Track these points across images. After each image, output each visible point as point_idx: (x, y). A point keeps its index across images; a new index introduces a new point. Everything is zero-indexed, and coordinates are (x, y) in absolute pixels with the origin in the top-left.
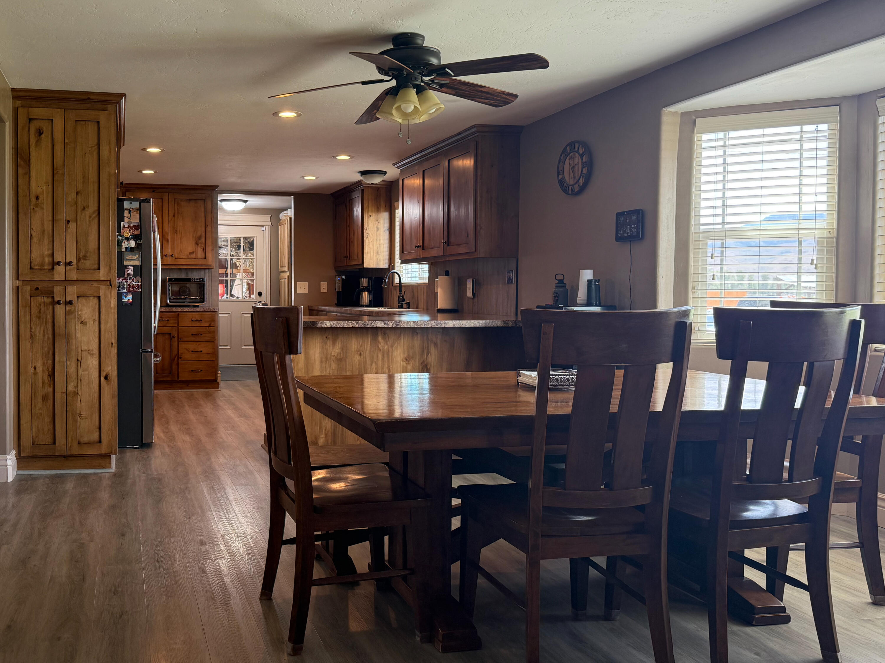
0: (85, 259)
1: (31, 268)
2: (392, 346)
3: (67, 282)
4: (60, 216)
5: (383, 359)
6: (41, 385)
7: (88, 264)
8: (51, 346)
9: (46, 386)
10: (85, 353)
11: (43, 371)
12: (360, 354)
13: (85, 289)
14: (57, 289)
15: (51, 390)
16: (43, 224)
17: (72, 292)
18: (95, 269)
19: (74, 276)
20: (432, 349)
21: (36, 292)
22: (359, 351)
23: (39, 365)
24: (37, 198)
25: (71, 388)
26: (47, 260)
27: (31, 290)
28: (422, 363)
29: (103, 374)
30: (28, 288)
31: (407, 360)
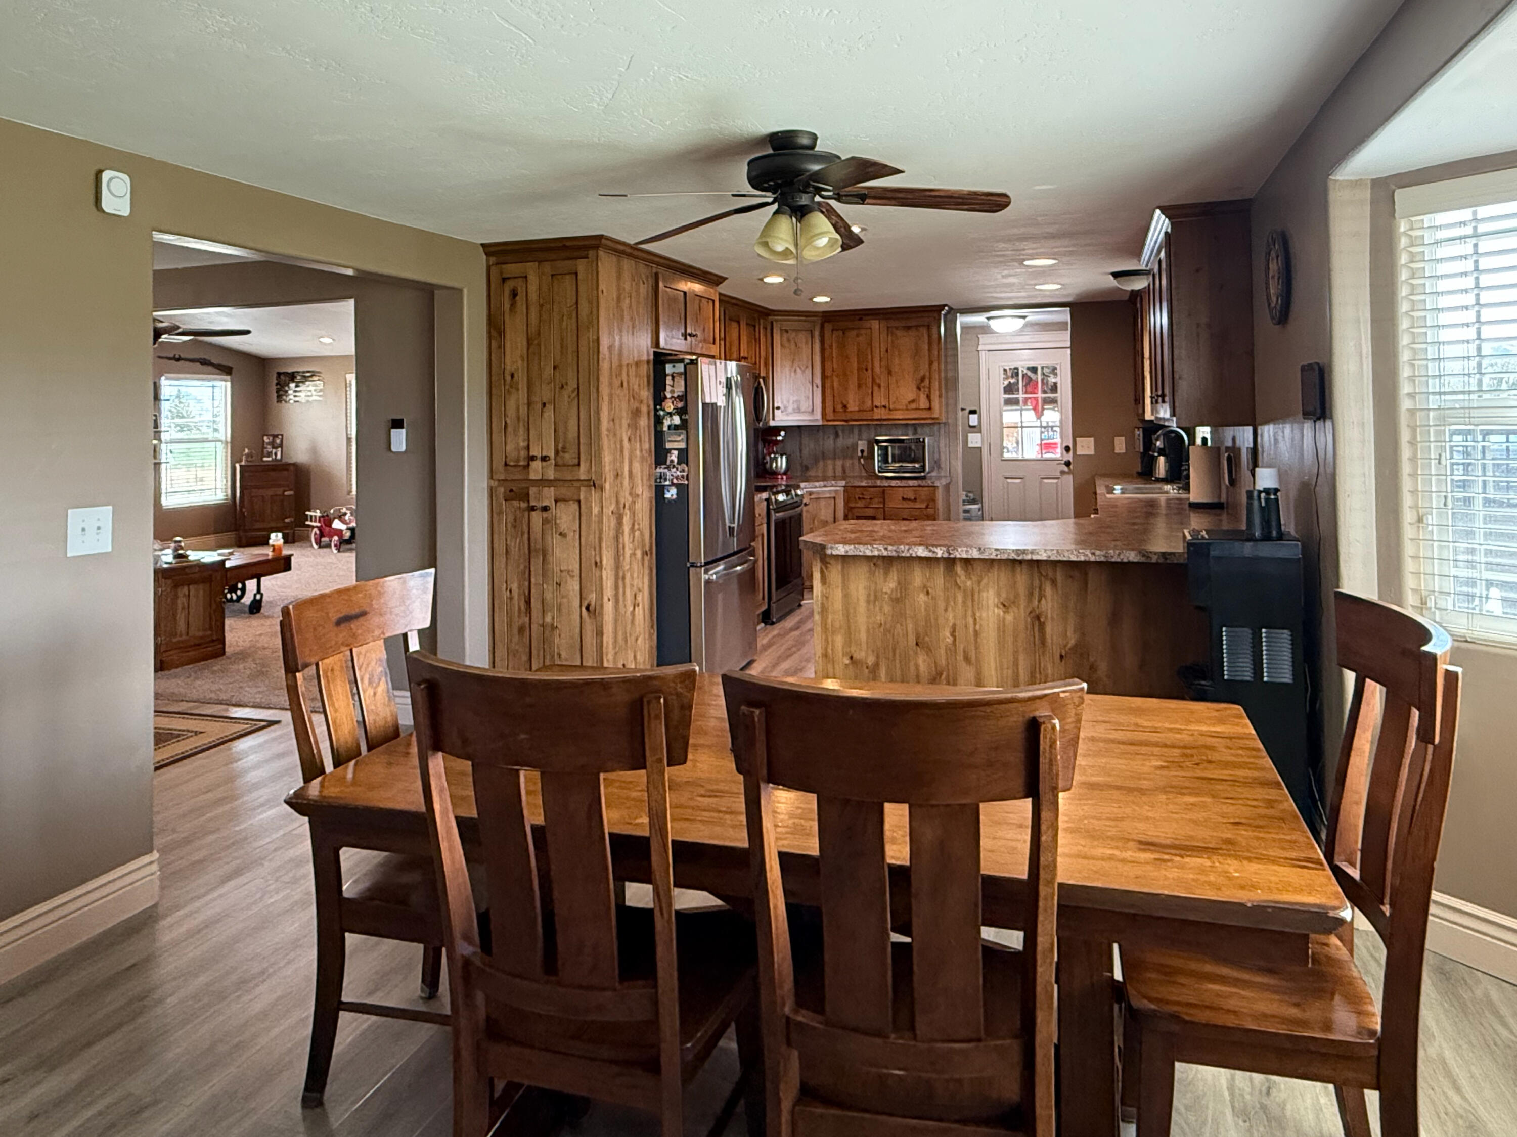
0: (564, 452)
1: (506, 465)
2: (979, 582)
3: (544, 482)
4: (536, 399)
5: (964, 602)
6: (516, 614)
7: (569, 457)
8: (527, 564)
9: (523, 615)
10: (564, 574)
11: (519, 595)
12: (928, 593)
13: (564, 491)
14: (533, 491)
15: (528, 619)
16: (518, 409)
17: (548, 496)
18: (574, 465)
19: (551, 474)
20: (1048, 590)
21: (511, 495)
22: (925, 587)
23: (515, 587)
24: (512, 376)
25: (548, 619)
26: (523, 453)
27: (505, 493)
28: (1031, 612)
29: (585, 604)
30: (502, 490)
31: (1004, 606)
